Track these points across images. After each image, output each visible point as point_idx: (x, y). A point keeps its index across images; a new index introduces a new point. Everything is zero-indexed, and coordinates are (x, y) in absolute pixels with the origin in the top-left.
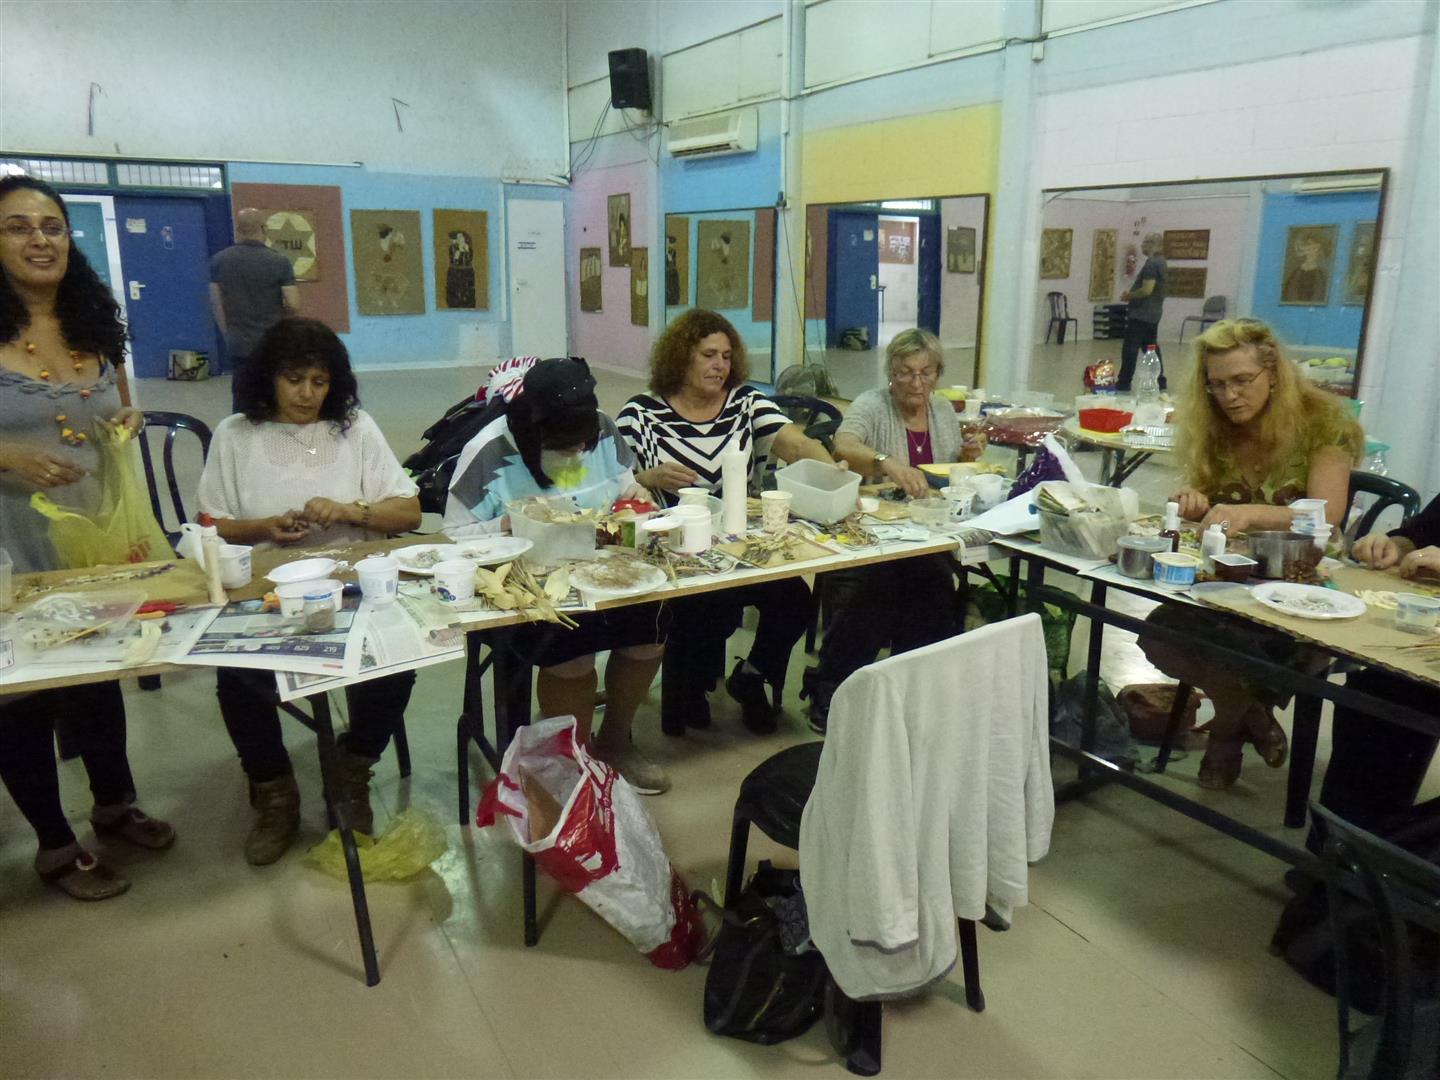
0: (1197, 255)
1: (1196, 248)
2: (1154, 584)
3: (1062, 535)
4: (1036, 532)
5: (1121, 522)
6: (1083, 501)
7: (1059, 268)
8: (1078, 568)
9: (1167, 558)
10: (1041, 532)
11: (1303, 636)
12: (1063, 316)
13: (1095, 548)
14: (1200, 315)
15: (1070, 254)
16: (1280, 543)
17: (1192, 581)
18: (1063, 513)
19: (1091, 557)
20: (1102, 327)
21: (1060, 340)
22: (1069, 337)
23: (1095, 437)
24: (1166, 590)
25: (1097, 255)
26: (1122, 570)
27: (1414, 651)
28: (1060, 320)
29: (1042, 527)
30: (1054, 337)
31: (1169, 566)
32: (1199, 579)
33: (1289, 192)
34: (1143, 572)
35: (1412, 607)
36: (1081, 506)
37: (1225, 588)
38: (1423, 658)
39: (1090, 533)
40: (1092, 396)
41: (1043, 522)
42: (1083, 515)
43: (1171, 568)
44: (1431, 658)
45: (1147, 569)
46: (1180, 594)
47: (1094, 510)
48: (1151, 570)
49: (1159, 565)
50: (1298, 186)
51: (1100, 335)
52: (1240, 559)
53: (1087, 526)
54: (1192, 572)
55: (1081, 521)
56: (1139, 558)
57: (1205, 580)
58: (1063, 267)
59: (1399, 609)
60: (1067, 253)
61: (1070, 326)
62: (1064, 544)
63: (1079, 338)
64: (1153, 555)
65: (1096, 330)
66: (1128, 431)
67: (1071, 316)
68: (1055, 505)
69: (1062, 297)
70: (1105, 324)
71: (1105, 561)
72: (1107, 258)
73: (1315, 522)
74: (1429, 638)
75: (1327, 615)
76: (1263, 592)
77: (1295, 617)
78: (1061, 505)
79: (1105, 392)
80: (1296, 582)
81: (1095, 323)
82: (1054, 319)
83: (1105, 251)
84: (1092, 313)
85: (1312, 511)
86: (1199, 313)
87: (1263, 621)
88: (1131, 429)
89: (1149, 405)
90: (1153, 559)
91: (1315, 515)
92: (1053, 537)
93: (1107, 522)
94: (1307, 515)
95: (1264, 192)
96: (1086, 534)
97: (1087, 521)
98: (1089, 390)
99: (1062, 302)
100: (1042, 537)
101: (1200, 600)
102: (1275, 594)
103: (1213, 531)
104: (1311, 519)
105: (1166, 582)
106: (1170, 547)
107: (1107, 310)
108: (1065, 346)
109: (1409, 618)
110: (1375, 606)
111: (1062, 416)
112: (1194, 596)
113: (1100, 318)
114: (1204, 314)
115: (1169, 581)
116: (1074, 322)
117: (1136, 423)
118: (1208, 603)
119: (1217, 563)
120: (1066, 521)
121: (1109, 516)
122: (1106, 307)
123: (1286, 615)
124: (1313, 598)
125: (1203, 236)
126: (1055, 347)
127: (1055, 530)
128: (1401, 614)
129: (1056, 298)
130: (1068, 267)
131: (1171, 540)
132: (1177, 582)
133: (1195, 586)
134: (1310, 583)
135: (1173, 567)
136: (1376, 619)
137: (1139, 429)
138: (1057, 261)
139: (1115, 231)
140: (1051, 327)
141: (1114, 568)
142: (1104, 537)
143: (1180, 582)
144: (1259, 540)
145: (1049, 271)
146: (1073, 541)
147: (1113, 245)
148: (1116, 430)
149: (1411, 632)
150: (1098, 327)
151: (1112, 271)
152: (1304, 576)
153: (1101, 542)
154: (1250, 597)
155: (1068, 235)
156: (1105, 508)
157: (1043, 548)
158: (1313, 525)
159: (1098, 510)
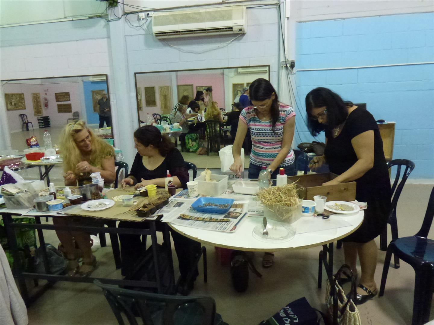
0: (67, 100)
1: (66, 98)
2: (49, 212)
3: (14, 203)
4: (4, 204)
5: (35, 193)
6: (19, 189)
7: (21, 106)
8: (21, 213)
9: (52, 202)
10: (6, 203)
11: (97, 217)
12: (27, 122)
13: (27, 204)
14: (72, 118)
15: (24, 101)
16: (88, 188)
17: (62, 208)
18: (12, 195)
19: (27, 208)
20: (41, 124)
21: (28, 130)
22: (30, 128)
23: (32, 162)
24: (53, 213)
25: (35, 102)
26: (38, 210)
27: (128, 213)
28: (25, 123)
29: (5, 202)
30: (25, 129)
31: (53, 205)
32: (64, 207)
33: (89, 81)
34: (45, 209)
35: (126, 199)
36: (19, 191)
37: (73, 207)
38: (130, 214)
39: (24, 200)
40: (31, 149)
41: (6, 200)
42: (20, 194)
43: (53, 206)
44: (133, 213)
45: (47, 208)
46: (58, 213)
47: (24, 191)
48: (47, 207)
49: (49, 205)
50: (91, 79)
51: (41, 126)
52: (77, 197)
53: (22, 198)
54: (62, 205)
55: (19, 196)
56: (43, 205)
57: (67, 206)
58: (23, 106)
59: (123, 201)
60: (23, 101)
61: (30, 125)
62: (15, 206)
63: (34, 128)
64: (47, 203)
65: (40, 125)
66: (43, 159)
67: (29, 122)
68: (8, 193)
69: (25, 116)
70: (42, 123)
71: (32, 208)
72: (38, 103)
73: (98, 179)
74: (132, 207)
75: (104, 208)
76: (84, 206)
77: (95, 211)
78: (11, 192)
79: (35, 147)
80: (95, 199)
81: (39, 123)
82: (24, 123)
83: (37, 100)
84: (37, 120)
85: (96, 176)
86: (72, 117)
87: (85, 215)
88: (44, 158)
89: (50, 149)
90: (47, 204)
91: (98, 177)
92: (11, 204)
93: (29, 194)
94: (95, 178)
95: (83, 81)
96: (22, 201)
97: (21, 195)
98: (29, 147)
99: (25, 117)
100: (7, 205)
101: (65, 214)
102: (89, 205)
103: (66, 190)
104: (97, 179)
105: (53, 211)
106: (53, 198)
107: (42, 119)
108: (30, 131)
109: (126, 203)
110: (118, 201)
111: (22, 157)
112: (63, 213)
113: (40, 121)
114: (73, 117)
115: (54, 210)
116: (31, 123)
117: (46, 156)
118: (68, 214)
119: (70, 200)
120: (14, 198)
121: (30, 192)
122: (41, 118)
123: (92, 211)
124: (100, 203)
125: (67, 94)
126: (26, 132)
127: (10, 202)
128: (124, 202)
129: (23, 116)
130: (24, 106)
131: (53, 196)
132: (57, 209)
133: (64, 209)
134: (99, 199)
135: (54, 205)
136: (118, 205)
137: (47, 157)
138: (20, 104)
139: (39, 94)
140: (23, 125)
141: (35, 210)
142: (29, 200)
143: (58, 209)
144: (82, 189)
145: (18, 107)
146: (18, 204)
147: (39, 98)
148: (39, 159)
149: (127, 207)
150: (40, 124)
151: (41, 106)
152: (97, 197)
153: (29, 202)
154: (80, 209)
155: (22, 95)
156: (28, 189)
157: (8, 209)
158: (98, 180)
159: (26, 191)
